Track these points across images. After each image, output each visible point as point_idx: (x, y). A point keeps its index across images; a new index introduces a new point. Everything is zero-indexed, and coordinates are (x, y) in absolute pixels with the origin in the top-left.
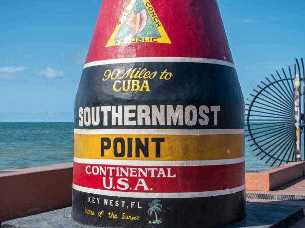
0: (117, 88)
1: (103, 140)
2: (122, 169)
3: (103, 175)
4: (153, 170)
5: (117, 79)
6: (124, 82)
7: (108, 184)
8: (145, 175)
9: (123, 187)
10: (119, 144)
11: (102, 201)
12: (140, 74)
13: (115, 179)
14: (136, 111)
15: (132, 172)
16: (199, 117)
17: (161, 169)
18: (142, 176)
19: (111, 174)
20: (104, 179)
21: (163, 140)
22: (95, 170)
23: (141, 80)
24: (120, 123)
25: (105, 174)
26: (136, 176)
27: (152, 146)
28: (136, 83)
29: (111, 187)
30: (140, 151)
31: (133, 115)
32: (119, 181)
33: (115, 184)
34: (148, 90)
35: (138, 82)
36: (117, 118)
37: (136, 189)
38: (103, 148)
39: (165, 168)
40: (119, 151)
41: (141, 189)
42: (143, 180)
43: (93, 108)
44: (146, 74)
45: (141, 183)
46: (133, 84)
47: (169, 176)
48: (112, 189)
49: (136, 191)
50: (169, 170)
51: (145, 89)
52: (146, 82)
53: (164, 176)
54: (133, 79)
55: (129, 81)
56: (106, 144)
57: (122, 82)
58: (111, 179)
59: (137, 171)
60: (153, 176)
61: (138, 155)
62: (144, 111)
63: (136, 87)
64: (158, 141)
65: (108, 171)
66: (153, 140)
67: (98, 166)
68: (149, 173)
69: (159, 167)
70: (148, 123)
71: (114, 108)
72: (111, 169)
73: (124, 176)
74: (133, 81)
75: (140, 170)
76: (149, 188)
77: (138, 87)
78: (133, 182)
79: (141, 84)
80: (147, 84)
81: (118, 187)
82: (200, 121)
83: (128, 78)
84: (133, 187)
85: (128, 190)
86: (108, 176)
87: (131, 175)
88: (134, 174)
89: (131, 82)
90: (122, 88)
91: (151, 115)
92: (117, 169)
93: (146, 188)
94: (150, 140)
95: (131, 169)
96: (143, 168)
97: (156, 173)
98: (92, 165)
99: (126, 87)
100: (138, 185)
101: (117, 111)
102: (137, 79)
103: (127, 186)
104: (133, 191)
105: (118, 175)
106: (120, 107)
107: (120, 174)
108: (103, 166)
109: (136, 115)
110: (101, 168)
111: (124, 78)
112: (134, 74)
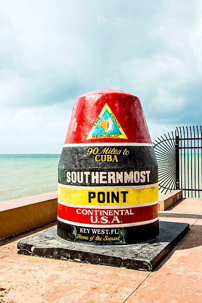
0: (98, 159)
2: (104, 211)
3: (90, 215)
5: (97, 154)
6: (102, 156)
7: (94, 220)
8: (118, 214)
9: (105, 221)
10: (101, 195)
11: (91, 231)
12: (112, 151)
13: (99, 217)
14: (107, 175)
16: (141, 178)
17: (127, 210)
18: (116, 215)
19: (96, 214)
20: (92, 217)
21: (127, 192)
22: (85, 212)
23: (113, 155)
24: (97, 182)
25: (92, 214)
26: (112, 215)
28: (109, 157)
29: (96, 222)
30: (114, 199)
31: (105, 178)
32: (102, 218)
33: (99, 219)
34: (117, 161)
35: (111, 156)
36: (95, 179)
37: (113, 222)
38: (90, 197)
39: (129, 209)
40: (101, 199)
41: (115, 223)
42: (116, 217)
43: (78, 173)
44: (114, 151)
47: (131, 213)
49: (112, 224)
50: (131, 210)
51: (115, 160)
52: (115, 156)
53: (128, 214)
54: (108, 154)
55: (105, 156)
56: (92, 195)
58: (96, 217)
59: (113, 212)
60: (122, 214)
61: (113, 202)
62: (111, 175)
63: (109, 159)
64: (124, 193)
65: (94, 213)
66: (122, 192)
67: (87, 209)
68: (120, 213)
69: (125, 209)
70: (114, 182)
72: (96, 211)
73: (105, 215)
75: (115, 211)
76: (120, 221)
77: (111, 159)
78: (110, 218)
79: (113, 158)
80: (116, 158)
81: (101, 222)
82: (141, 180)
83: (105, 154)
84: (111, 222)
85: (107, 224)
86: (94, 216)
88: (111, 214)
89: (107, 156)
90: (101, 159)
91: (116, 177)
92: (101, 211)
93: (118, 222)
94: (120, 193)
95: (109, 211)
96: (117, 210)
97: (124, 212)
98: (82, 209)
99: (104, 160)
100: (114, 220)
101: (95, 175)
102: (110, 154)
103: (107, 221)
104: (110, 224)
105: (101, 215)
106: (97, 173)
107: (102, 214)
108: (91, 209)
109: (107, 177)
110: (89, 211)
111: (102, 154)
112: (108, 151)
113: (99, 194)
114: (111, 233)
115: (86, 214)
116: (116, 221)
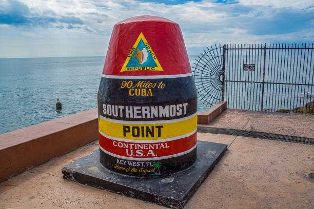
0: (132, 94)
2: (139, 145)
3: (126, 148)
4: (157, 145)
5: (131, 88)
6: (136, 90)
7: (130, 153)
8: (153, 148)
9: (140, 155)
10: (136, 130)
11: (127, 163)
12: (146, 85)
13: (134, 151)
14: (141, 109)
15: (145, 147)
16: (177, 111)
17: (162, 144)
18: (151, 149)
19: (131, 148)
20: (127, 150)
21: (162, 127)
22: (120, 145)
23: (147, 89)
24: (131, 116)
27: (156, 131)
28: (144, 91)
29: (132, 155)
30: (149, 134)
31: (139, 112)
32: (137, 152)
33: (134, 153)
34: (152, 95)
36: (129, 113)
37: (148, 156)
38: (125, 132)
39: (164, 143)
40: (136, 134)
41: (151, 156)
43: (113, 106)
44: (149, 84)
45: (150, 152)
46: (142, 92)
47: (166, 147)
48: (132, 156)
49: (147, 157)
50: (166, 144)
51: (149, 94)
52: (150, 90)
53: (164, 147)
54: (142, 88)
55: (139, 90)
56: (127, 129)
58: (132, 151)
59: (148, 146)
60: (157, 148)
61: (147, 136)
62: (146, 110)
63: (144, 93)
64: (159, 127)
65: (129, 146)
67: (123, 142)
68: (155, 147)
70: (149, 117)
71: (127, 107)
72: (131, 145)
73: (140, 149)
74: (142, 90)
75: (150, 145)
76: (155, 154)
77: (146, 94)
78: (145, 152)
79: (147, 92)
80: (151, 92)
81: (136, 155)
82: (178, 113)
83: (139, 87)
84: (146, 155)
85: (143, 157)
86: (129, 149)
87: (145, 148)
88: (146, 147)
89: (141, 90)
90: (135, 93)
91: (150, 112)
92: (136, 145)
93: (153, 155)
94: (155, 127)
95: (144, 145)
96: (152, 144)
97: (159, 146)
98: (118, 142)
99: (138, 93)
101: (129, 109)
102: (144, 88)
103: (142, 154)
105: (136, 148)
106: (131, 107)
108: (126, 143)
109: (141, 112)
110: (124, 144)
111: (136, 88)
112: (142, 85)
113: (134, 128)
114: (146, 165)
115: (122, 146)
116: (152, 155)
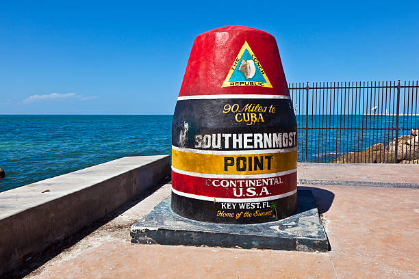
0: (239, 119)
1: (226, 159)
2: (250, 181)
3: (233, 187)
4: (271, 180)
5: (238, 112)
6: (244, 114)
7: (238, 193)
8: (267, 184)
9: (252, 194)
11: (237, 207)
12: (256, 109)
13: (245, 189)
14: (253, 138)
15: (257, 183)
16: (289, 140)
17: (276, 179)
18: (265, 185)
19: (241, 186)
20: (235, 190)
22: (225, 183)
23: (258, 114)
24: (240, 147)
25: (235, 186)
26: (261, 185)
27: (266, 161)
28: (253, 115)
29: (241, 195)
30: (257, 166)
31: (251, 141)
32: (248, 190)
33: (245, 192)
34: (263, 121)
35: (255, 115)
36: (238, 143)
37: (261, 194)
39: (278, 178)
40: (242, 167)
41: (264, 195)
42: (265, 188)
44: (259, 108)
45: (264, 190)
46: (252, 117)
47: (280, 183)
48: (242, 197)
49: (261, 197)
50: (280, 179)
51: (261, 120)
52: (260, 114)
53: (278, 183)
54: (251, 112)
55: (248, 114)
56: (229, 161)
57: (242, 115)
58: (241, 190)
59: (262, 182)
60: (271, 184)
61: (255, 169)
62: (258, 138)
63: (254, 119)
64: (269, 157)
65: (238, 184)
66: (266, 157)
67: (229, 180)
68: (269, 182)
70: (261, 146)
71: (235, 136)
72: (241, 182)
73: (252, 186)
75: (264, 180)
76: (270, 193)
77: (256, 118)
78: (258, 190)
79: (258, 116)
80: (261, 116)
81: (247, 195)
82: (290, 142)
83: (247, 111)
84: (259, 194)
85: (255, 197)
86: (238, 187)
87: (257, 185)
88: (259, 184)
89: (250, 115)
90: (243, 118)
91: (263, 141)
92: (247, 181)
93: (267, 193)
94: (264, 158)
95: (257, 181)
96: (265, 179)
97: (273, 182)
98: (221, 180)
99: (247, 119)
100: (262, 191)
101: (237, 138)
102: (254, 112)
103: (254, 193)
104: (259, 197)
105: (247, 186)
106: (240, 135)
108: (233, 180)
109: (253, 141)
110: (231, 181)
111: (244, 112)
112: (251, 109)
113: (239, 159)
114: (262, 206)
115: (227, 186)
116: (265, 193)
